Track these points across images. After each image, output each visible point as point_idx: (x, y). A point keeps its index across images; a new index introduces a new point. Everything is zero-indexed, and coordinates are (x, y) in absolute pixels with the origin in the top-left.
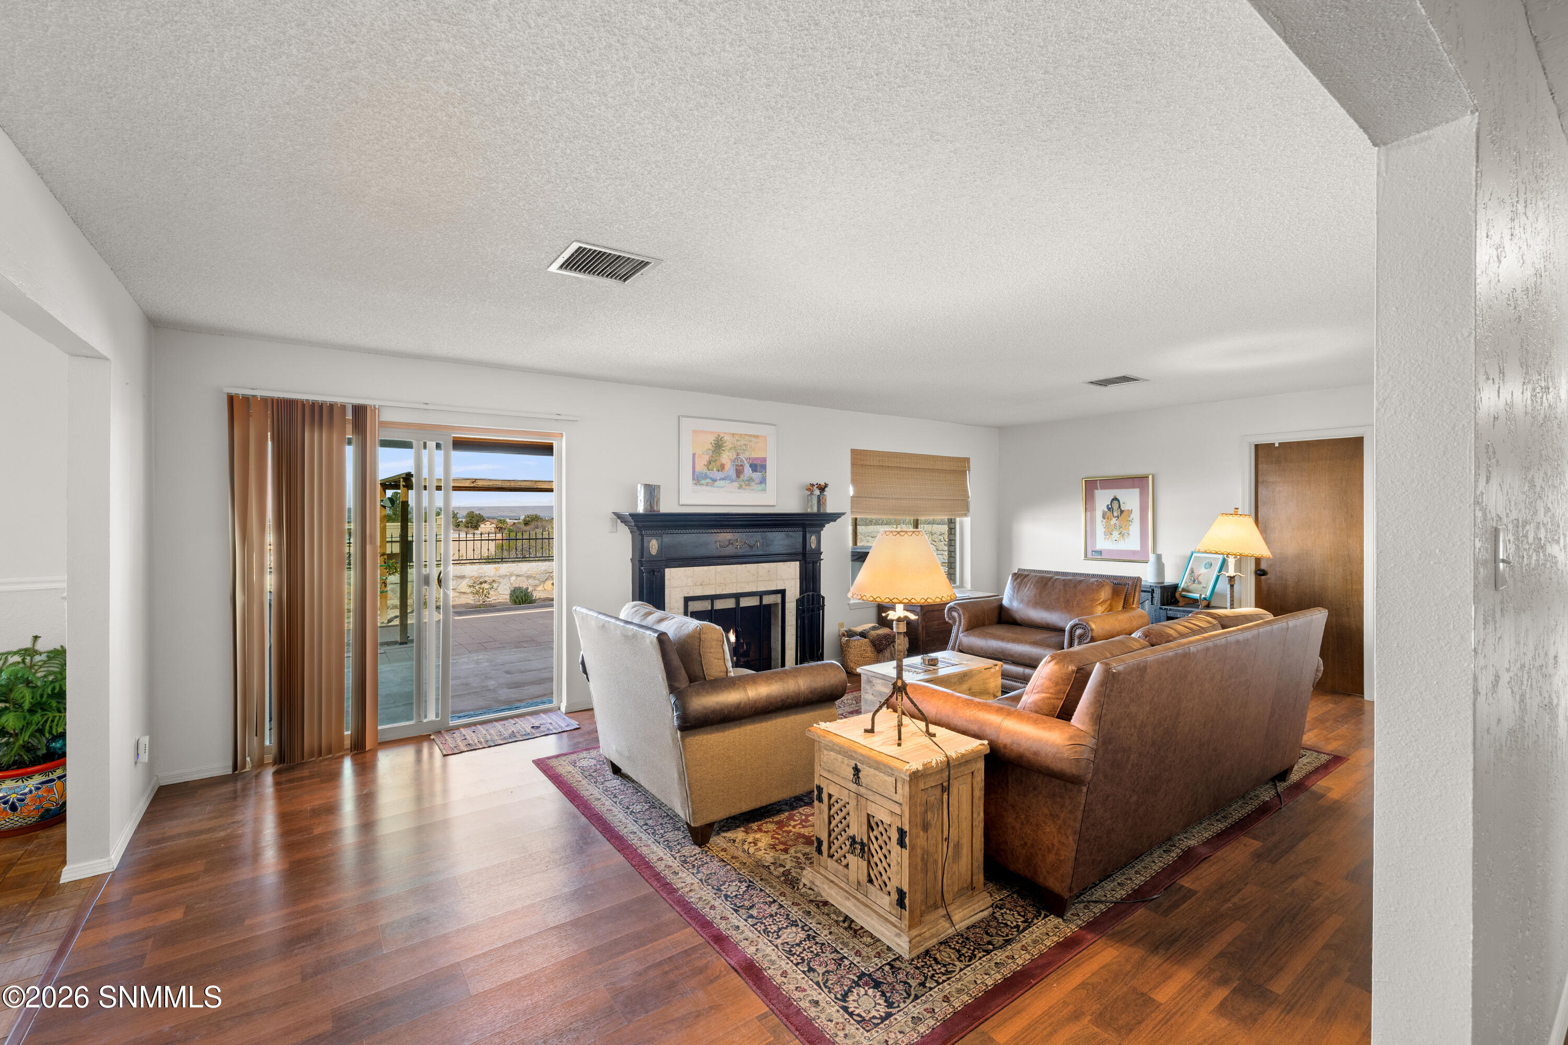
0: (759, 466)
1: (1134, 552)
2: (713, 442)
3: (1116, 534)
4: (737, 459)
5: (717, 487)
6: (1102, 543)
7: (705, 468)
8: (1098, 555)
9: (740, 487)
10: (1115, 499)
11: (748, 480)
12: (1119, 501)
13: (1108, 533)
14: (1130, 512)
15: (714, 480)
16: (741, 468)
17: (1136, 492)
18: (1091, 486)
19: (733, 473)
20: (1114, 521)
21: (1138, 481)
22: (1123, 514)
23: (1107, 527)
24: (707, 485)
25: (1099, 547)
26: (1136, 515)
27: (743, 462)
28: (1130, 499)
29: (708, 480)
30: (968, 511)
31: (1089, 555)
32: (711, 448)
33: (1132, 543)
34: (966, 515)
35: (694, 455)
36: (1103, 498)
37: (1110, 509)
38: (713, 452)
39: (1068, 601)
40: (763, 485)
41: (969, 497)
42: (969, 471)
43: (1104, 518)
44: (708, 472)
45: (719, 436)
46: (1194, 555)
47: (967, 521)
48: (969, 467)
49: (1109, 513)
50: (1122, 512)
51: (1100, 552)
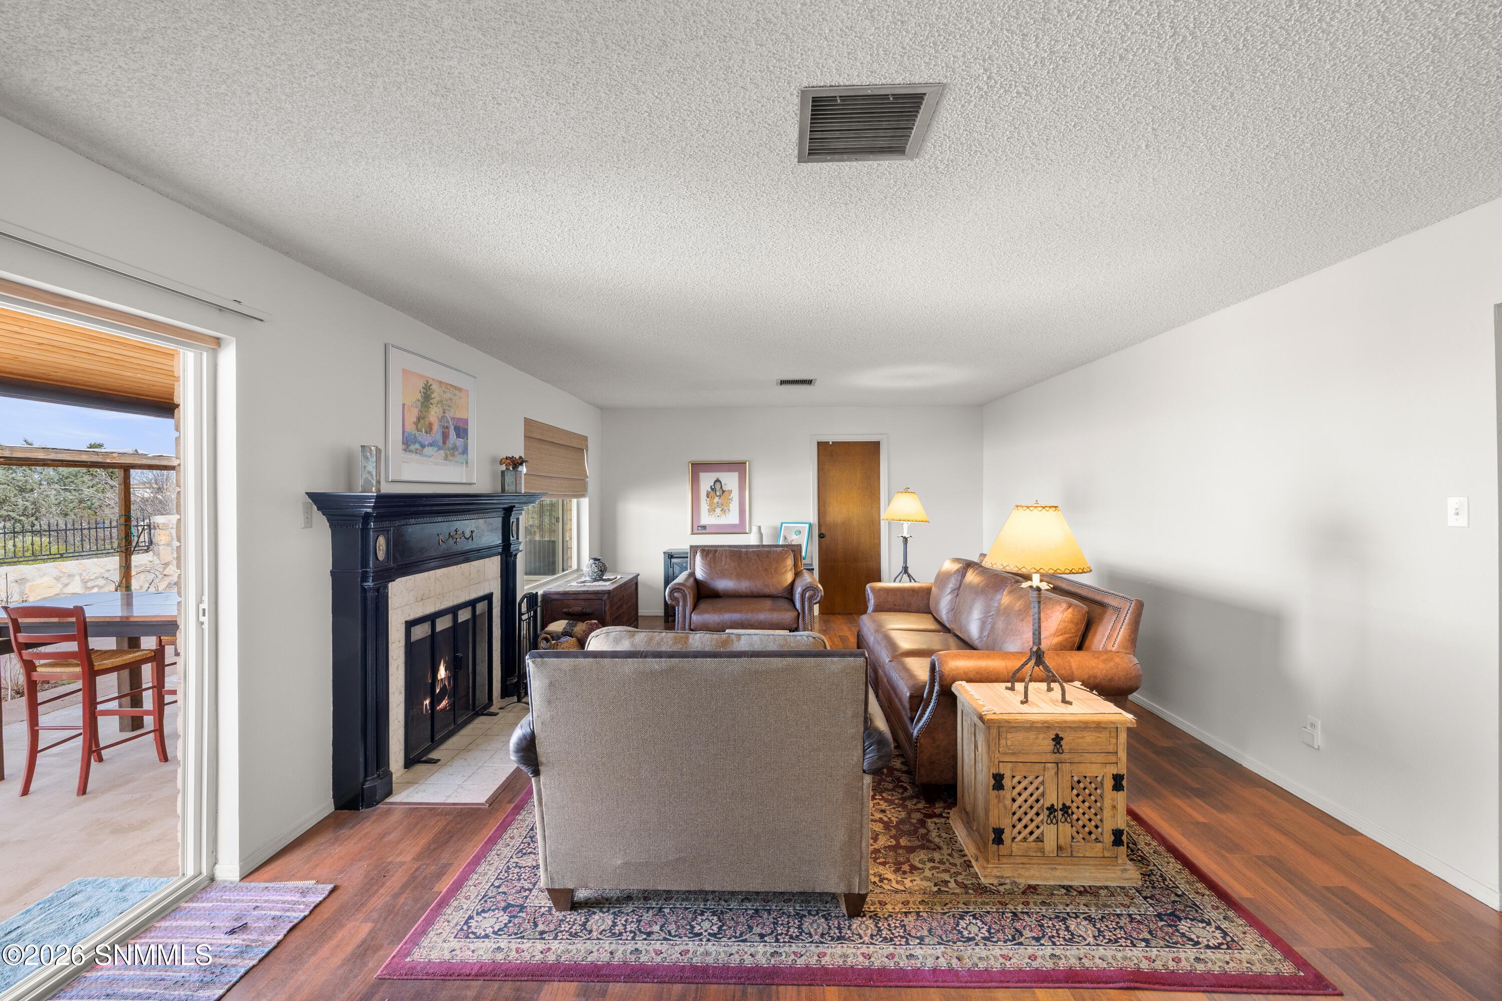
0: (462, 431)
1: (734, 526)
2: (422, 390)
3: (718, 510)
4: (443, 417)
5: (426, 456)
6: (706, 519)
7: (414, 427)
8: (703, 529)
9: (446, 458)
10: (718, 481)
11: (453, 449)
12: (721, 482)
13: (712, 510)
14: (730, 492)
15: (423, 446)
16: (446, 430)
17: (736, 474)
18: (698, 468)
19: (439, 437)
20: (716, 500)
21: (738, 467)
22: (725, 493)
23: (711, 505)
24: (416, 452)
25: (704, 522)
26: (735, 495)
27: (448, 422)
28: (730, 480)
29: (417, 446)
30: (586, 490)
31: (695, 531)
32: (420, 399)
33: (732, 518)
34: (583, 496)
35: (404, 405)
36: (707, 480)
37: (713, 489)
38: (422, 404)
39: (766, 569)
40: (465, 455)
41: (587, 477)
42: (587, 450)
43: (708, 497)
44: (417, 434)
45: (427, 382)
46: (784, 525)
47: (585, 502)
48: (587, 446)
49: (712, 493)
50: (723, 491)
51: (704, 527)
